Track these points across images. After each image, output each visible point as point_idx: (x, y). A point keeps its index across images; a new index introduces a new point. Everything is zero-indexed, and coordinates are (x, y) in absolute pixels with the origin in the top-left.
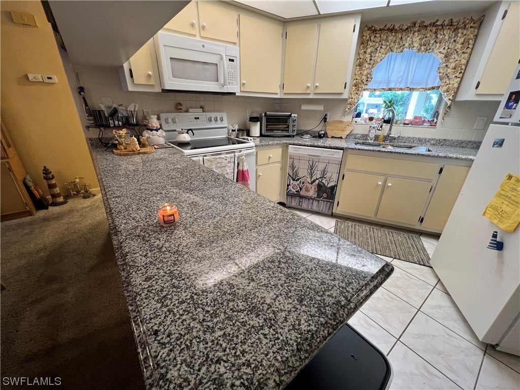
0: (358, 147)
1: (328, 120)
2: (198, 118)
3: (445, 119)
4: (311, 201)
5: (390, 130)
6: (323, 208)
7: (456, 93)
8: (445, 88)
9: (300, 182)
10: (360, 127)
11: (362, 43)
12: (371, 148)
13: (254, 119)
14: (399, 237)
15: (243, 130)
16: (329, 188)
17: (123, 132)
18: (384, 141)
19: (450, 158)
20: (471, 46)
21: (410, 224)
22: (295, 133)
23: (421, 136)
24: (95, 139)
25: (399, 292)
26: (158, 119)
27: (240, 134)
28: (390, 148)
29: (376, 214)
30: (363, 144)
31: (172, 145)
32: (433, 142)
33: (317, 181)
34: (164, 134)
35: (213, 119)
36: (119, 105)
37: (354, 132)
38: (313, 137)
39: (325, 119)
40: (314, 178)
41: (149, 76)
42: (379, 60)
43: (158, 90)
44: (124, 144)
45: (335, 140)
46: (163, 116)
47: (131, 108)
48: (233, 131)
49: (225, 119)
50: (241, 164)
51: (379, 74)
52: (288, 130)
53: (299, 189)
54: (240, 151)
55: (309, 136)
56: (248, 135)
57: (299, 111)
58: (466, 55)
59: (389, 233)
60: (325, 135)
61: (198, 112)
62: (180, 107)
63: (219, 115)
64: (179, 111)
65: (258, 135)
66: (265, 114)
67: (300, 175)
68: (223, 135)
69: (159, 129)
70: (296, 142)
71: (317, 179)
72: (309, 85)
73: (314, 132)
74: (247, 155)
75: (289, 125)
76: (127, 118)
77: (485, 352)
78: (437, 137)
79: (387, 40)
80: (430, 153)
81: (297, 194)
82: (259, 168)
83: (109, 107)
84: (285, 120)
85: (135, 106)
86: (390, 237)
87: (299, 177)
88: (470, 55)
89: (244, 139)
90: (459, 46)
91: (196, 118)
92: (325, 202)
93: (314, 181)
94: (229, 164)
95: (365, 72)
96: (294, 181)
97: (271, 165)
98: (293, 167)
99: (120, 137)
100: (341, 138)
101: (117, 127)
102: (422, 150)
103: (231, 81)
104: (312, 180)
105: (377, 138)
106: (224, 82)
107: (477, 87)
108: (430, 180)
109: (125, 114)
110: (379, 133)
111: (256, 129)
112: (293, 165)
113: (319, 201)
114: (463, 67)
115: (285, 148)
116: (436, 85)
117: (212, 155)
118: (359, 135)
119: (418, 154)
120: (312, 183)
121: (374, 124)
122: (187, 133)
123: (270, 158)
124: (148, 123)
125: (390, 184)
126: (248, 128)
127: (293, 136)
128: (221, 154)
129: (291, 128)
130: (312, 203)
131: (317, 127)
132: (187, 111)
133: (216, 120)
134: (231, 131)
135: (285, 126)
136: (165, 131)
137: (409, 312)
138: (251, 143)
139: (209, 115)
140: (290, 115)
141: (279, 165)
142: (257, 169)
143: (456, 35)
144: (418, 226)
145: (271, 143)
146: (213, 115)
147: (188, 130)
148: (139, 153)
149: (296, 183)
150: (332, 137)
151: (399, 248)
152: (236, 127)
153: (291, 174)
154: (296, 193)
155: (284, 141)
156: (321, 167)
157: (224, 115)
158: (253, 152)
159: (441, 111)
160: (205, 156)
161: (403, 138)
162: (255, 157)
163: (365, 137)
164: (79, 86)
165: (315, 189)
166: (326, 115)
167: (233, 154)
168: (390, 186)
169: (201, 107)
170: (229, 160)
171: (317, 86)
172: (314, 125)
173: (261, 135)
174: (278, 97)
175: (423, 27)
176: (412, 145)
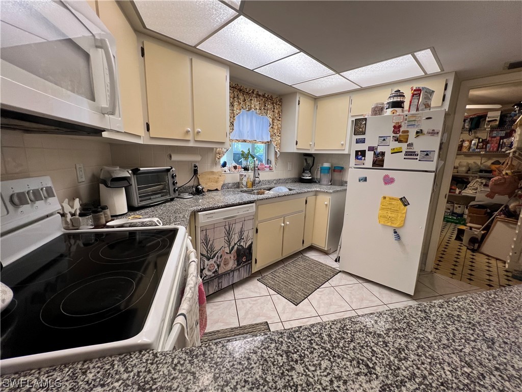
1: (199, 172)
3: (277, 164)
4: (231, 274)
6: (243, 276)
7: (280, 148)
9: (217, 257)
10: (229, 176)
14: (302, 263)
16: (247, 248)
18: (253, 187)
19: (309, 191)
20: (281, 116)
22: (177, 194)
29: (282, 254)
33: (236, 246)
35: (26, 197)
37: (226, 182)
40: (232, 244)
42: (236, 114)
48: (72, 214)
52: (168, 192)
53: (216, 267)
55: (188, 194)
58: (280, 122)
59: (293, 264)
65: (126, 210)
66: (136, 171)
67: (217, 248)
72: (188, 129)
75: (166, 184)
79: (238, 97)
80: (292, 192)
81: (215, 276)
86: (300, 267)
87: (215, 252)
88: (282, 122)
92: (245, 267)
93: (233, 248)
96: (209, 260)
98: (206, 243)
100: (217, 190)
104: (231, 247)
107: (297, 144)
108: (303, 211)
112: (206, 240)
113: (239, 269)
114: (280, 130)
118: (230, 185)
125: (288, 223)
127: (174, 199)
129: (172, 188)
130: (233, 276)
133: (34, 197)
143: (274, 107)
149: (212, 262)
150: (209, 191)
151: (316, 272)
153: (205, 253)
154: (213, 275)
156: (237, 227)
159: (273, 159)
163: (235, 185)
165: (234, 257)
166: (195, 166)
171: (198, 132)
173: (131, 209)
174: (140, 141)
175: (258, 95)
176: (271, 186)
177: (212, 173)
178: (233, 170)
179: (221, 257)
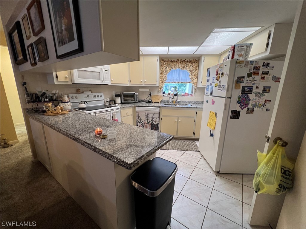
0: (166, 106)
1: (152, 95)
2: (89, 96)
3: (195, 93)
5: (177, 98)
7: (197, 85)
8: (193, 83)
10: (165, 98)
11: (161, 65)
12: (170, 106)
13: (117, 96)
14: (187, 142)
15: (112, 101)
16: (156, 125)
17: (50, 104)
18: (176, 103)
19: (198, 108)
20: (198, 69)
21: (190, 137)
22: (138, 101)
23: (189, 101)
24: (29, 109)
25: (188, 162)
26: (68, 97)
27: (111, 103)
28: (178, 106)
29: (177, 134)
30: (168, 104)
31: (77, 110)
32: (193, 102)
33: (150, 122)
34: (71, 104)
35: (97, 96)
36: (46, 91)
37: (163, 100)
38: (146, 103)
39: (150, 95)
40: (149, 121)
41: (66, 77)
42: (168, 72)
43: (70, 83)
44: (51, 110)
45: (156, 103)
46: (70, 95)
47: (54, 92)
48: (107, 101)
49: (103, 96)
50: (114, 117)
51: (169, 77)
52: (134, 100)
53: (142, 127)
54: (113, 111)
55: (144, 102)
56: (115, 103)
57: (139, 92)
58: (197, 72)
59: (183, 141)
60: (151, 102)
61: (89, 93)
62: (79, 91)
63: (99, 94)
64: (79, 93)
65: (120, 103)
66: (123, 93)
67: (142, 120)
68: (102, 103)
69: (69, 102)
70: (139, 105)
71: (150, 121)
72: (142, 81)
73: (146, 101)
74: (116, 112)
75: (134, 98)
76: (52, 97)
77: (217, 175)
78: (194, 101)
79: (170, 65)
80: (191, 107)
82: (122, 118)
83: (41, 92)
84: (132, 95)
85: (56, 91)
86: (184, 143)
88: (198, 71)
89: (113, 105)
90: (194, 68)
91: (88, 96)
93: (149, 122)
94: (108, 117)
95: (164, 76)
96: (139, 123)
97: (129, 116)
98: (138, 117)
99: (49, 106)
100: (158, 102)
101: (46, 102)
102: (189, 106)
103: (106, 79)
105: (173, 102)
106: (103, 79)
107: (202, 82)
108: (193, 117)
109: (51, 95)
110: (173, 100)
111: (118, 100)
112: (138, 116)
114: (197, 75)
115: (134, 108)
116: (190, 81)
117: (100, 113)
118: (165, 101)
119: (188, 107)
120: (148, 123)
121: (171, 96)
122: (84, 103)
123: (127, 113)
124: (63, 99)
125: (180, 120)
126: (114, 100)
127: (137, 103)
128: (104, 112)
129: (135, 99)
131: (148, 98)
132: (83, 93)
133: (98, 96)
134: (106, 101)
135: (133, 98)
136: (72, 103)
137: (192, 168)
138: (118, 106)
139: (94, 94)
140: (135, 93)
141: (132, 117)
142: (121, 119)
143: (192, 65)
144: (193, 137)
145: (127, 106)
146: (97, 94)
147: (85, 102)
148: (61, 114)
150: (155, 102)
151: (187, 147)
152: (109, 100)
153: (138, 120)
155: (133, 105)
156: (151, 115)
157: (102, 94)
158: (119, 111)
159: (194, 91)
160: (96, 114)
161: (182, 101)
162: (120, 113)
163: (168, 101)
164: (23, 82)
165: (150, 126)
166: (151, 93)
167: (110, 112)
168: (180, 121)
169: (90, 91)
170: (108, 115)
171: (145, 81)
172: (146, 97)
173: (122, 103)
174: (128, 85)
175: (181, 61)
176: (186, 104)
177: (157, 96)
178: (168, 95)
179: (144, 124)
